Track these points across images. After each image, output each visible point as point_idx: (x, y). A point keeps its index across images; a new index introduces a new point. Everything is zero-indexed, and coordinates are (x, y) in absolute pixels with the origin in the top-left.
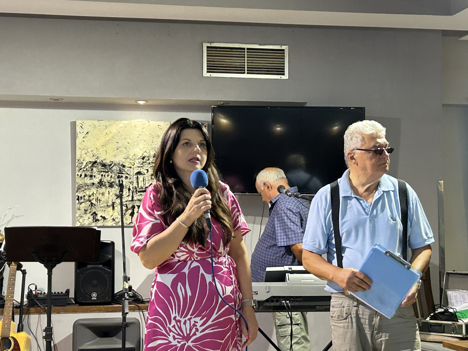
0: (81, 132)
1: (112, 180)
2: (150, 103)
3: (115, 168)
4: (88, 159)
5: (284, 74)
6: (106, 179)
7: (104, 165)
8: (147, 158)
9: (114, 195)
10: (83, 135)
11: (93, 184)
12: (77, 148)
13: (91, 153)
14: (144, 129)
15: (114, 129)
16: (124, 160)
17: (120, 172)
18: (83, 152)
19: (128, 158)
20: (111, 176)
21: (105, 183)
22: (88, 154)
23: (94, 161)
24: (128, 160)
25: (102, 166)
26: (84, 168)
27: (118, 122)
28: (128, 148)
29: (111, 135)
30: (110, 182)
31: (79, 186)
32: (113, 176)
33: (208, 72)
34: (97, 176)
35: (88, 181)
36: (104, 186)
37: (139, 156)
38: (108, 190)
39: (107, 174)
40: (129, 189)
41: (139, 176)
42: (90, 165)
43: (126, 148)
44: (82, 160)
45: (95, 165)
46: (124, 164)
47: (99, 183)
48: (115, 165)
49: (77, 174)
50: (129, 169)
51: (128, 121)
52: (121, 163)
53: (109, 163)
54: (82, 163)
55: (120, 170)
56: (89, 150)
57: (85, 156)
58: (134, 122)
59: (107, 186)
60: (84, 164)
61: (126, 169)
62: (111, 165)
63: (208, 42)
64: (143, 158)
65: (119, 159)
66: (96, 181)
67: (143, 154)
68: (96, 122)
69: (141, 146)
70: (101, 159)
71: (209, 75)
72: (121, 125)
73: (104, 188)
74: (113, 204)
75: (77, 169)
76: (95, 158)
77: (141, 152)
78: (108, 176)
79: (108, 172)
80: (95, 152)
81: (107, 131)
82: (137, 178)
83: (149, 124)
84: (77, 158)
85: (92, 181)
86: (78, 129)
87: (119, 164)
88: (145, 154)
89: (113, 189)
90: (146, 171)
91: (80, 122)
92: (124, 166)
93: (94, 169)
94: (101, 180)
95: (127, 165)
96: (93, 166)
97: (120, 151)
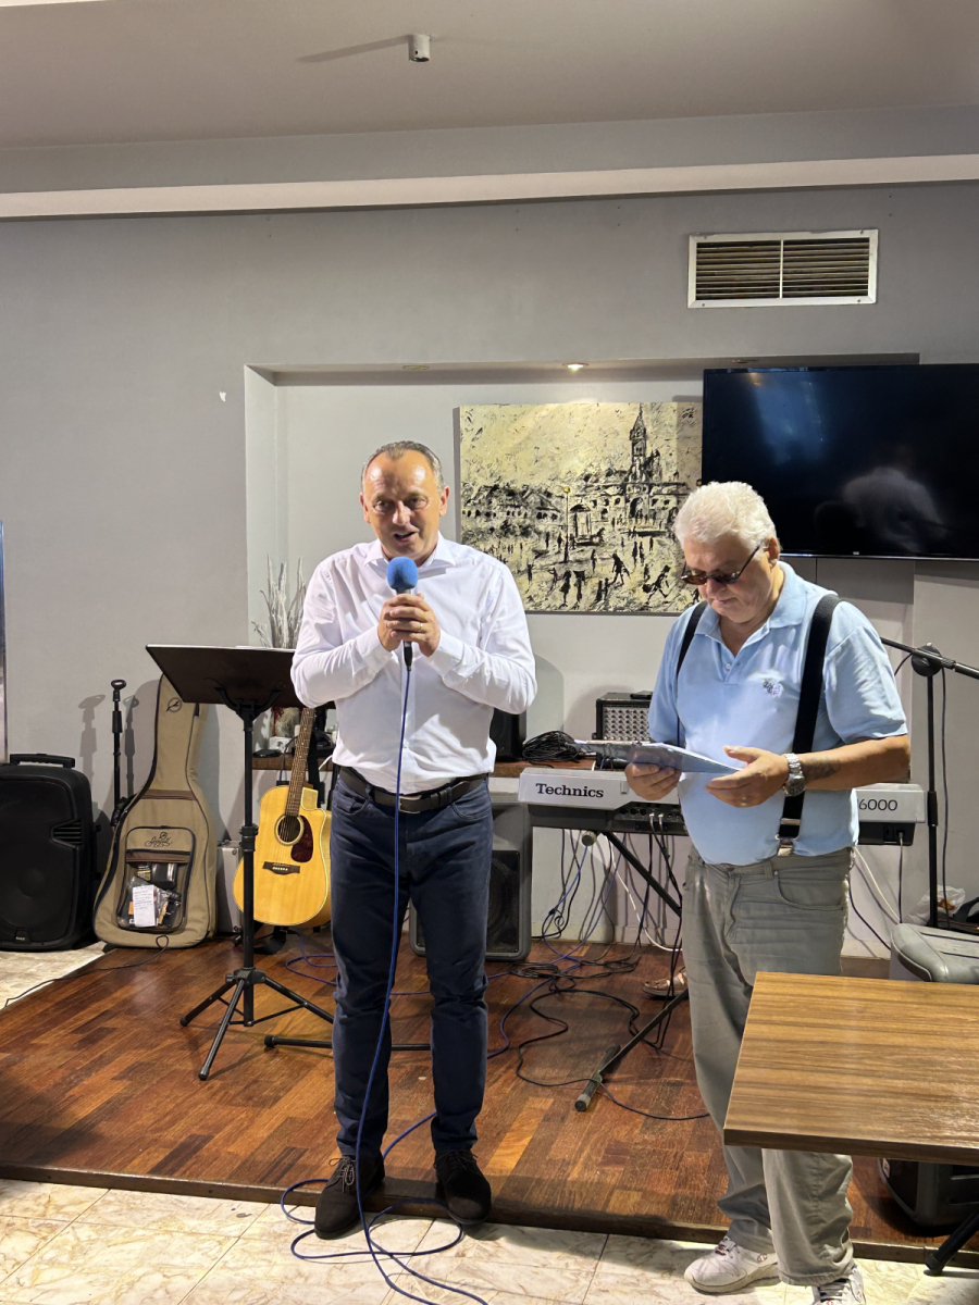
0: (469, 428)
1: (528, 522)
2: (593, 366)
3: (532, 498)
4: (482, 482)
5: (866, 294)
6: (516, 521)
7: (511, 493)
8: (595, 479)
9: (530, 552)
10: (473, 434)
11: (492, 529)
12: (462, 460)
13: (488, 470)
14: (589, 420)
15: (529, 422)
16: (549, 483)
18: (473, 468)
19: (557, 478)
20: (526, 515)
21: (514, 527)
22: (481, 471)
23: (492, 485)
24: (558, 482)
25: (509, 495)
26: (475, 498)
27: (537, 408)
28: (556, 459)
29: (524, 434)
30: (524, 525)
31: (466, 533)
32: (529, 514)
33: (698, 298)
34: (500, 514)
35: (482, 523)
36: (512, 534)
37: (579, 474)
38: (519, 542)
39: (518, 510)
40: (560, 540)
41: (578, 514)
42: (486, 494)
43: (552, 459)
44: (470, 484)
45: (495, 493)
46: (549, 490)
47: (502, 528)
48: (532, 492)
49: (462, 509)
50: (559, 499)
51: (557, 405)
52: (544, 489)
53: (522, 490)
54: (471, 489)
55: (542, 503)
56: (484, 464)
57: (476, 475)
58: (568, 406)
59: (518, 533)
60: (476, 491)
61: (553, 501)
62: (525, 492)
63: (701, 234)
64: (587, 479)
65: (540, 481)
66: (497, 523)
67: (585, 470)
68: (495, 409)
69: (582, 455)
70: (507, 481)
71: (699, 304)
72: (544, 413)
73: (511, 537)
74: (530, 567)
75: (462, 500)
76: (494, 479)
77: (583, 467)
78: (519, 514)
79: (518, 507)
80: (494, 468)
81: (517, 425)
82: (575, 518)
83: (598, 409)
84: (463, 479)
85: (489, 525)
86: (463, 424)
87: (540, 491)
88: (591, 471)
89: (529, 540)
90: (592, 504)
91: (467, 409)
92: (549, 495)
93: (494, 501)
94: (506, 522)
95: (555, 491)
96: (491, 494)
97: (542, 466)
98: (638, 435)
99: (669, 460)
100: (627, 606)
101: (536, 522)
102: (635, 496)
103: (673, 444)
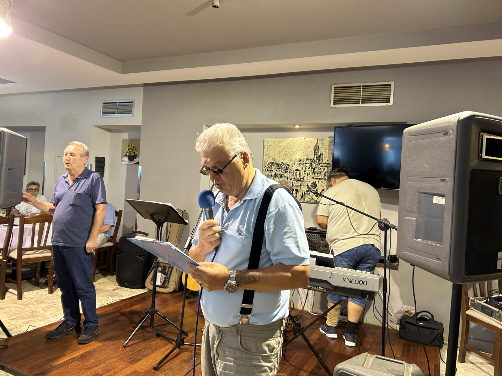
0: (267, 145)
1: (282, 173)
2: (303, 127)
3: (283, 166)
4: (269, 161)
5: (389, 102)
6: (279, 173)
8: (302, 161)
10: (268, 147)
11: (272, 175)
12: (264, 154)
13: (271, 157)
14: (302, 143)
15: (284, 144)
16: (289, 162)
18: (267, 157)
19: (291, 160)
20: (281, 171)
21: (278, 175)
22: (270, 158)
23: (272, 162)
24: (291, 162)
25: (277, 165)
26: (267, 166)
27: (286, 139)
32: (283, 171)
33: (334, 104)
34: (274, 171)
35: (269, 173)
36: (277, 177)
37: (298, 160)
39: (279, 169)
40: (291, 179)
41: (297, 171)
42: (270, 164)
43: (290, 155)
44: (266, 161)
45: (273, 164)
47: (274, 175)
48: (284, 164)
49: (264, 169)
50: (291, 167)
51: (292, 139)
52: (287, 164)
54: (266, 163)
55: (286, 168)
57: (268, 159)
58: (295, 139)
60: (268, 164)
62: (282, 164)
63: (336, 84)
64: (300, 161)
65: (286, 161)
66: (273, 173)
67: (300, 158)
68: (275, 139)
69: (299, 154)
70: (276, 161)
71: (334, 106)
72: (288, 141)
75: (264, 166)
76: (273, 160)
80: (273, 157)
81: (280, 144)
82: (296, 173)
83: (305, 140)
84: (264, 160)
86: (265, 144)
88: (302, 159)
90: (301, 169)
91: (266, 139)
92: (289, 165)
93: (273, 166)
94: (276, 173)
95: (290, 165)
97: (287, 156)
98: (316, 148)
99: (325, 156)
100: (310, 201)
102: (314, 167)
103: (327, 151)
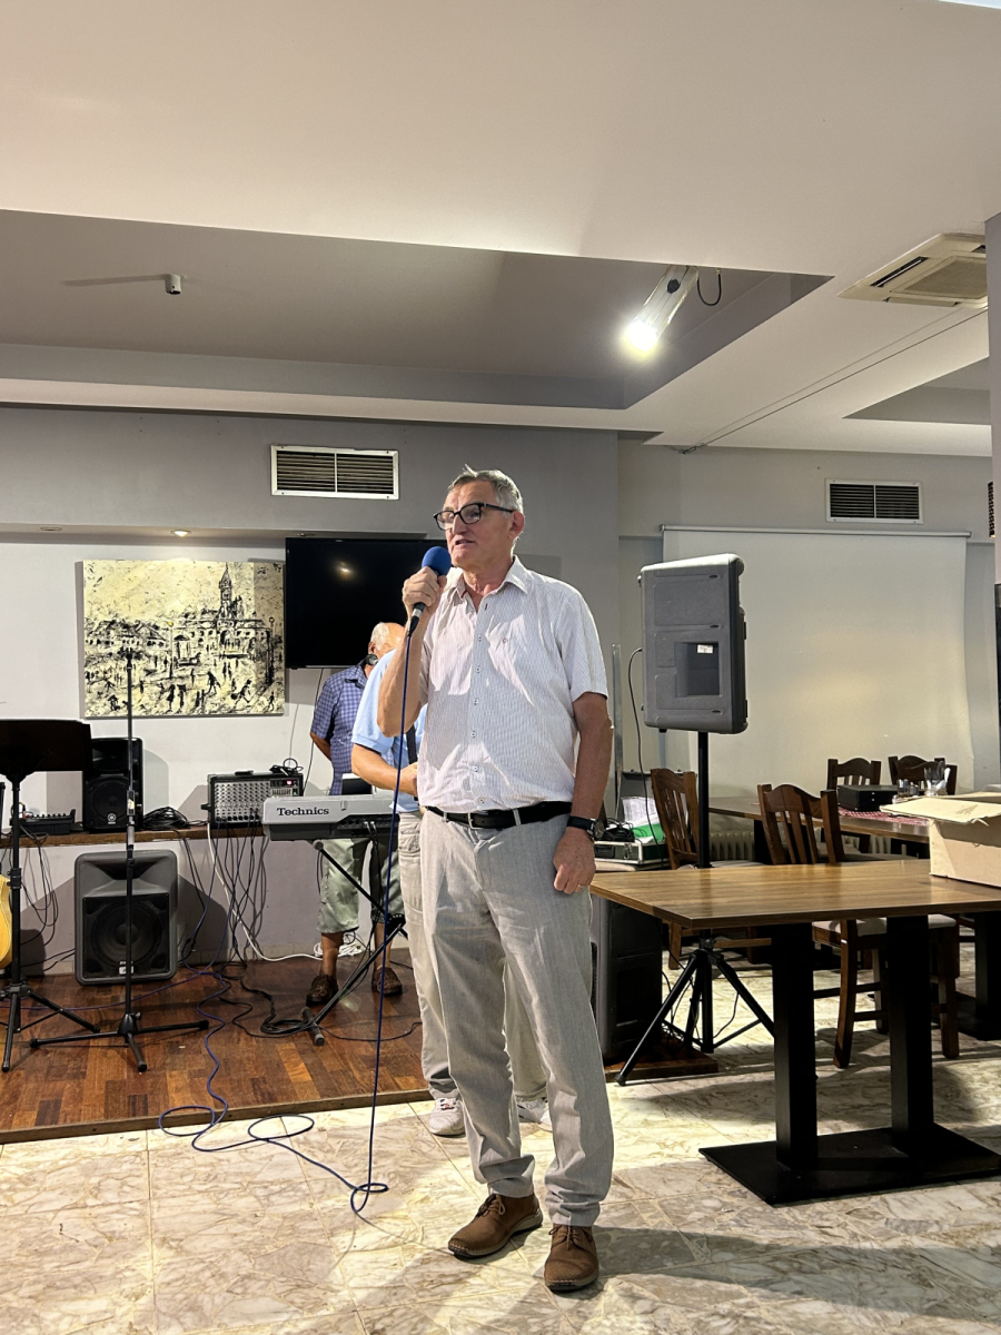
0: (91, 577)
1: (140, 648)
2: (194, 534)
3: (143, 630)
4: (101, 618)
5: (392, 493)
6: (130, 647)
7: (126, 626)
8: (193, 616)
9: (142, 671)
10: (94, 582)
11: (111, 654)
12: (85, 601)
13: (107, 609)
14: (187, 574)
15: (140, 574)
16: (156, 619)
17: (152, 636)
18: (95, 607)
19: (163, 615)
20: (138, 643)
22: (102, 610)
23: (111, 620)
24: (164, 618)
25: (124, 628)
26: (96, 630)
27: (146, 563)
28: (163, 601)
29: (135, 583)
30: (137, 651)
31: (89, 657)
32: (141, 642)
33: (279, 488)
34: (116, 643)
35: (102, 650)
37: (180, 613)
39: (131, 639)
40: (166, 662)
41: (180, 642)
42: (105, 627)
43: (159, 601)
44: (93, 620)
45: (113, 626)
46: (157, 624)
47: (119, 653)
48: (143, 626)
49: (85, 639)
50: (165, 631)
51: (162, 562)
52: (152, 623)
53: (135, 624)
54: (93, 623)
55: (151, 634)
56: (104, 604)
57: (97, 612)
58: (171, 563)
60: (97, 625)
61: (160, 632)
62: (137, 626)
63: (279, 445)
64: (186, 616)
65: (149, 617)
66: (115, 649)
67: (185, 610)
68: (113, 563)
69: (183, 598)
70: (122, 617)
71: (280, 493)
72: (152, 567)
74: (142, 683)
75: (86, 632)
76: (112, 615)
77: (183, 607)
78: (133, 642)
79: (132, 637)
80: (112, 607)
81: (130, 575)
82: (178, 645)
83: (194, 565)
84: (85, 615)
85: (108, 650)
86: (86, 574)
87: (149, 625)
88: (190, 610)
89: (141, 662)
90: (191, 635)
91: (90, 562)
92: (157, 628)
93: (112, 632)
94: (122, 649)
95: (161, 625)
96: (109, 627)
97: (151, 606)
98: (225, 585)
99: (249, 603)
100: (219, 709)
101: (147, 648)
102: (224, 629)
103: (252, 592)
